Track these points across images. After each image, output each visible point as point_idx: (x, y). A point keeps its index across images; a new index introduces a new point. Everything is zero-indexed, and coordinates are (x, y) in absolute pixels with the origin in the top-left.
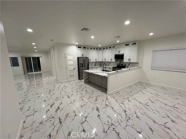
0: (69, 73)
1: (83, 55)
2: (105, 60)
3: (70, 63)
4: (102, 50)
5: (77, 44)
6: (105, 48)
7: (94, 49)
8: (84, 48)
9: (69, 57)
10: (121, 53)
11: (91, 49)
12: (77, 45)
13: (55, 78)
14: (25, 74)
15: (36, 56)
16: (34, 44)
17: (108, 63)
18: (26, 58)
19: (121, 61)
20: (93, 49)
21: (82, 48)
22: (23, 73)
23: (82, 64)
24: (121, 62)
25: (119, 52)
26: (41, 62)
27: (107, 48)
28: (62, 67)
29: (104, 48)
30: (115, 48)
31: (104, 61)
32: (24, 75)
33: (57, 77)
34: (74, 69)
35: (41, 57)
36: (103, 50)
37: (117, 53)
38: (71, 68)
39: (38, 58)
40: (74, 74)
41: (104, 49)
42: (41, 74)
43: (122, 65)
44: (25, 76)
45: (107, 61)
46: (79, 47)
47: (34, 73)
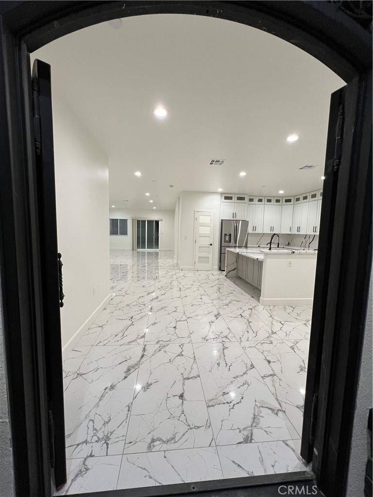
0: (199, 252)
1: (234, 215)
3: (204, 230)
5: (220, 190)
7: (269, 201)
8: (239, 199)
9: (203, 219)
11: (260, 200)
12: (222, 194)
13: (175, 261)
14: (133, 250)
15: (154, 217)
16: (148, 194)
18: (138, 221)
20: (265, 201)
21: (235, 199)
22: (131, 248)
23: (230, 235)
26: (161, 230)
28: (186, 239)
29: (297, 197)
31: (295, 232)
32: (131, 251)
33: (178, 260)
34: (211, 245)
35: (162, 220)
38: (205, 242)
39: (157, 223)
40: (210, 256)
42: (157, 254)
44: (133, 254)
45: (302, 232)
46: (226, 198)
47: (147, 250)
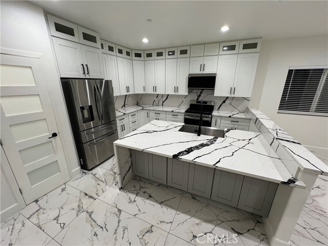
2: (155, 88)
4: (142, 58)
6: (154, 55)
10: (208, 71)
17: (159, 98)
19: (201, 93)
24: (200, 96)
25: (203, 67)
27: (160, 54)
30: (188, 55)
36: (145, 61)
37: (196, 71)
41: (149, 55)
43: (206, 102)
